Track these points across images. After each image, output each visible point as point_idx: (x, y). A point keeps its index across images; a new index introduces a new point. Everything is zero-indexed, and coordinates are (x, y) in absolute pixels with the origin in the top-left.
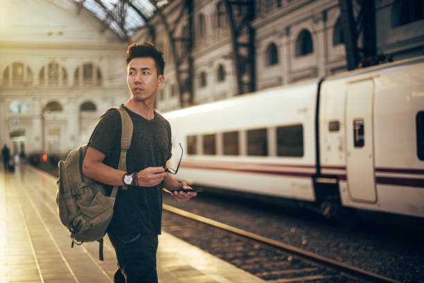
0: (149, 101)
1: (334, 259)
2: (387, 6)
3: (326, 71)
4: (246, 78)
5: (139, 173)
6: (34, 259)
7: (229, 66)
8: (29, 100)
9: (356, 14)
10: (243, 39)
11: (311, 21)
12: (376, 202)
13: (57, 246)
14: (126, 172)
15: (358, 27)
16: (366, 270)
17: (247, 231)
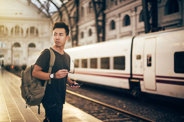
0: (62, 47)
1: (137, 114)
2: (163, 6)
3: (136, 33)
4: (101, 35)
6: (7, 112)
7: (94, 30)
8: (6, 42)
9: (149, 9)
10: (100, 18)
11: (130, 11)
12: (156, 90)
13: (17, 106)
15: (150, 15)
16: (151, 119)
17: (100, 101)
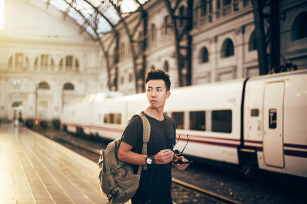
0: (160, 108)
4: (184, 71)
5: (155, 156)
9: (266, 31)
10: (184, 43)
12: (284, 167)
14: (147, 156)
15: (267, 39)
